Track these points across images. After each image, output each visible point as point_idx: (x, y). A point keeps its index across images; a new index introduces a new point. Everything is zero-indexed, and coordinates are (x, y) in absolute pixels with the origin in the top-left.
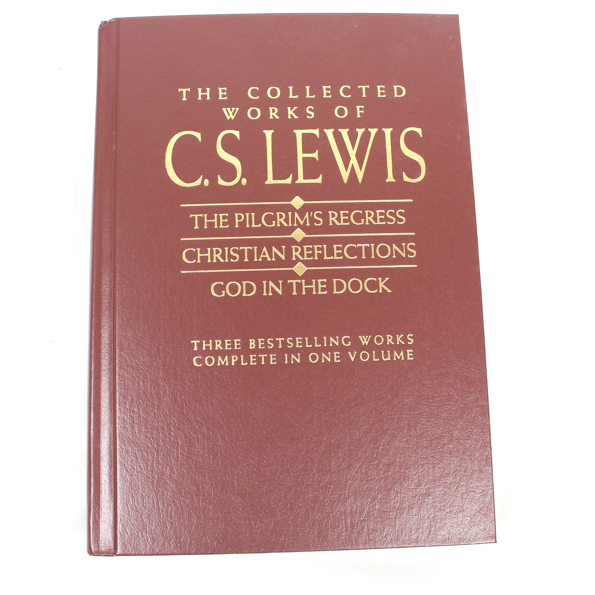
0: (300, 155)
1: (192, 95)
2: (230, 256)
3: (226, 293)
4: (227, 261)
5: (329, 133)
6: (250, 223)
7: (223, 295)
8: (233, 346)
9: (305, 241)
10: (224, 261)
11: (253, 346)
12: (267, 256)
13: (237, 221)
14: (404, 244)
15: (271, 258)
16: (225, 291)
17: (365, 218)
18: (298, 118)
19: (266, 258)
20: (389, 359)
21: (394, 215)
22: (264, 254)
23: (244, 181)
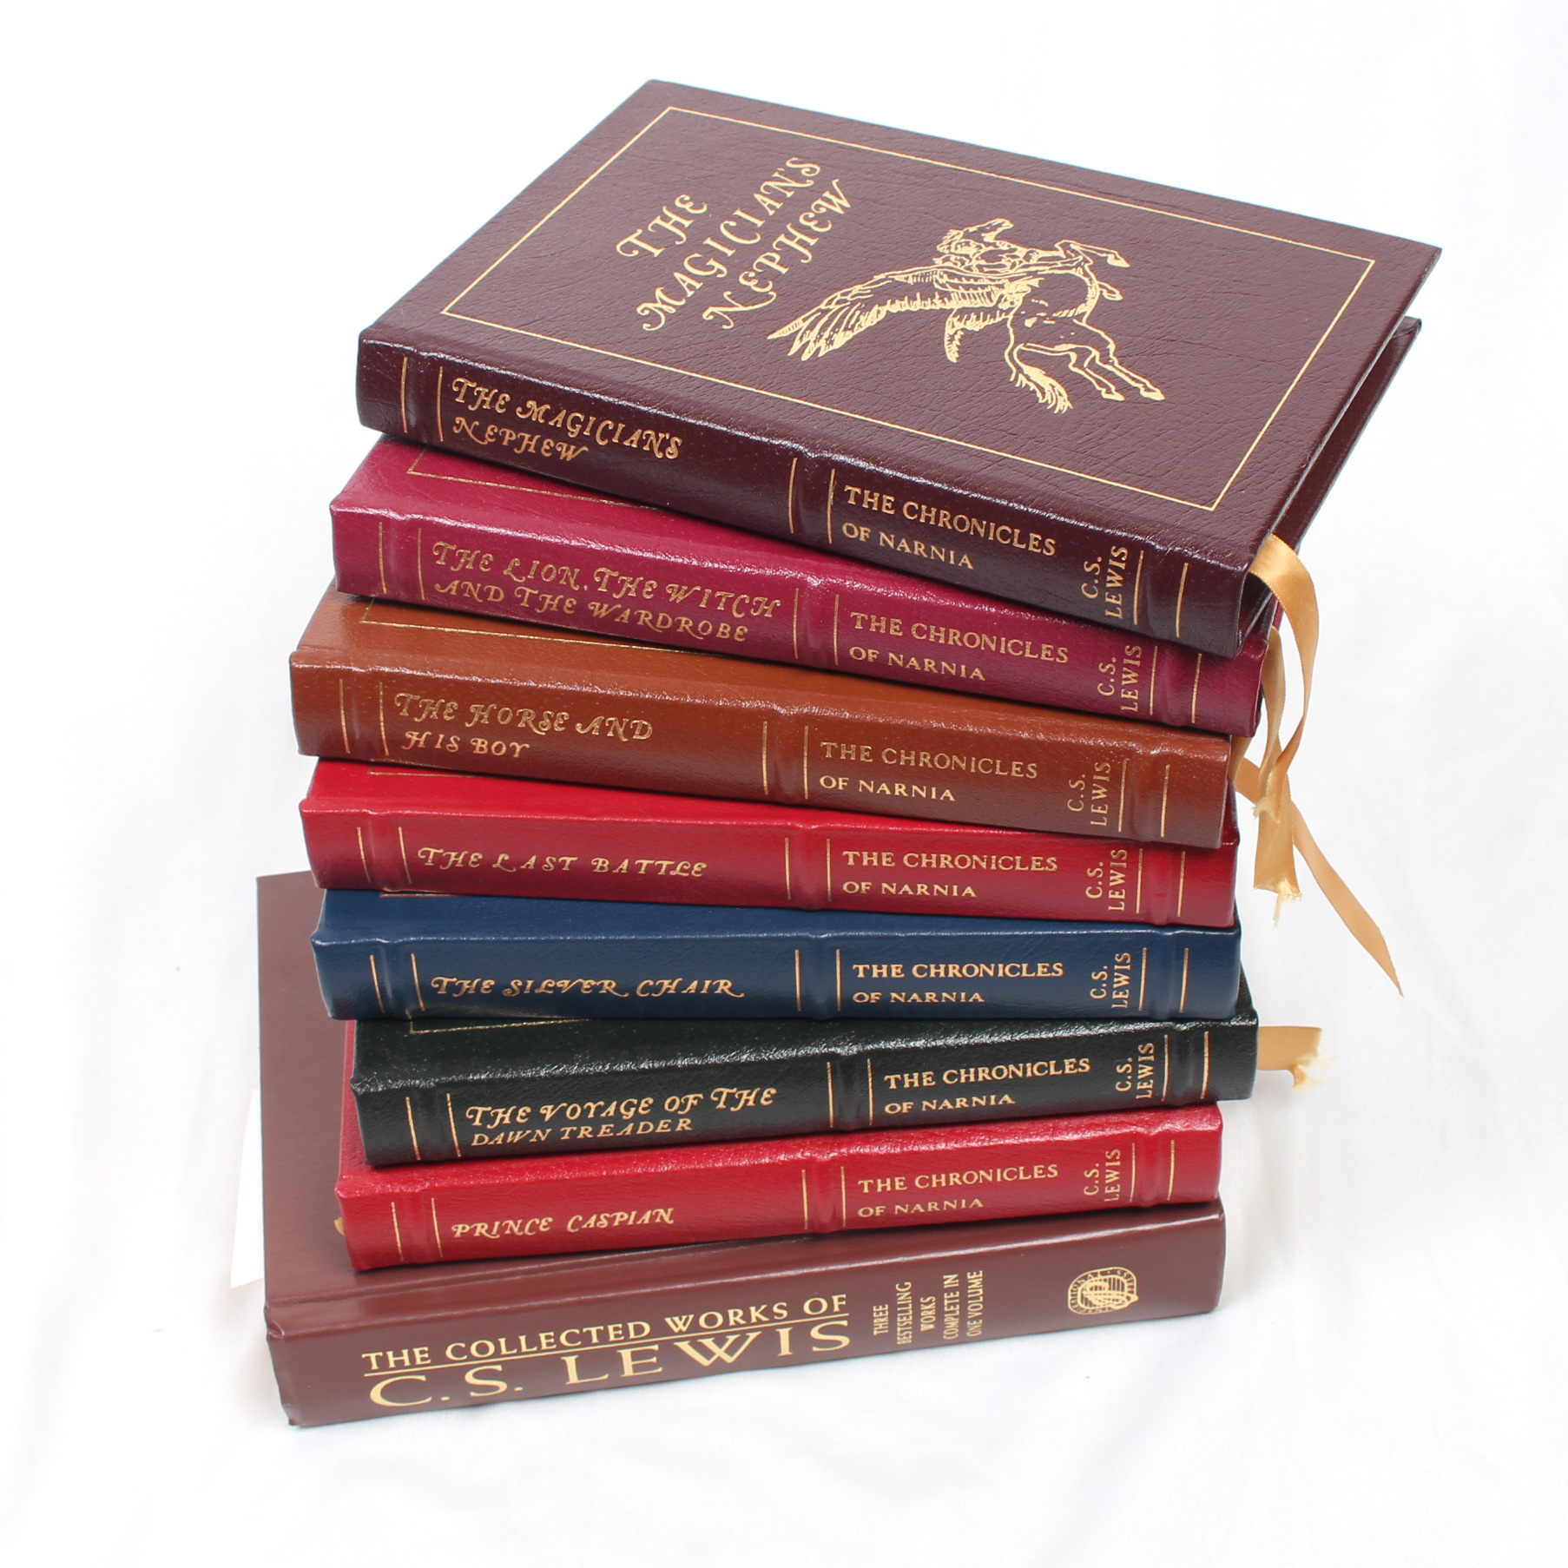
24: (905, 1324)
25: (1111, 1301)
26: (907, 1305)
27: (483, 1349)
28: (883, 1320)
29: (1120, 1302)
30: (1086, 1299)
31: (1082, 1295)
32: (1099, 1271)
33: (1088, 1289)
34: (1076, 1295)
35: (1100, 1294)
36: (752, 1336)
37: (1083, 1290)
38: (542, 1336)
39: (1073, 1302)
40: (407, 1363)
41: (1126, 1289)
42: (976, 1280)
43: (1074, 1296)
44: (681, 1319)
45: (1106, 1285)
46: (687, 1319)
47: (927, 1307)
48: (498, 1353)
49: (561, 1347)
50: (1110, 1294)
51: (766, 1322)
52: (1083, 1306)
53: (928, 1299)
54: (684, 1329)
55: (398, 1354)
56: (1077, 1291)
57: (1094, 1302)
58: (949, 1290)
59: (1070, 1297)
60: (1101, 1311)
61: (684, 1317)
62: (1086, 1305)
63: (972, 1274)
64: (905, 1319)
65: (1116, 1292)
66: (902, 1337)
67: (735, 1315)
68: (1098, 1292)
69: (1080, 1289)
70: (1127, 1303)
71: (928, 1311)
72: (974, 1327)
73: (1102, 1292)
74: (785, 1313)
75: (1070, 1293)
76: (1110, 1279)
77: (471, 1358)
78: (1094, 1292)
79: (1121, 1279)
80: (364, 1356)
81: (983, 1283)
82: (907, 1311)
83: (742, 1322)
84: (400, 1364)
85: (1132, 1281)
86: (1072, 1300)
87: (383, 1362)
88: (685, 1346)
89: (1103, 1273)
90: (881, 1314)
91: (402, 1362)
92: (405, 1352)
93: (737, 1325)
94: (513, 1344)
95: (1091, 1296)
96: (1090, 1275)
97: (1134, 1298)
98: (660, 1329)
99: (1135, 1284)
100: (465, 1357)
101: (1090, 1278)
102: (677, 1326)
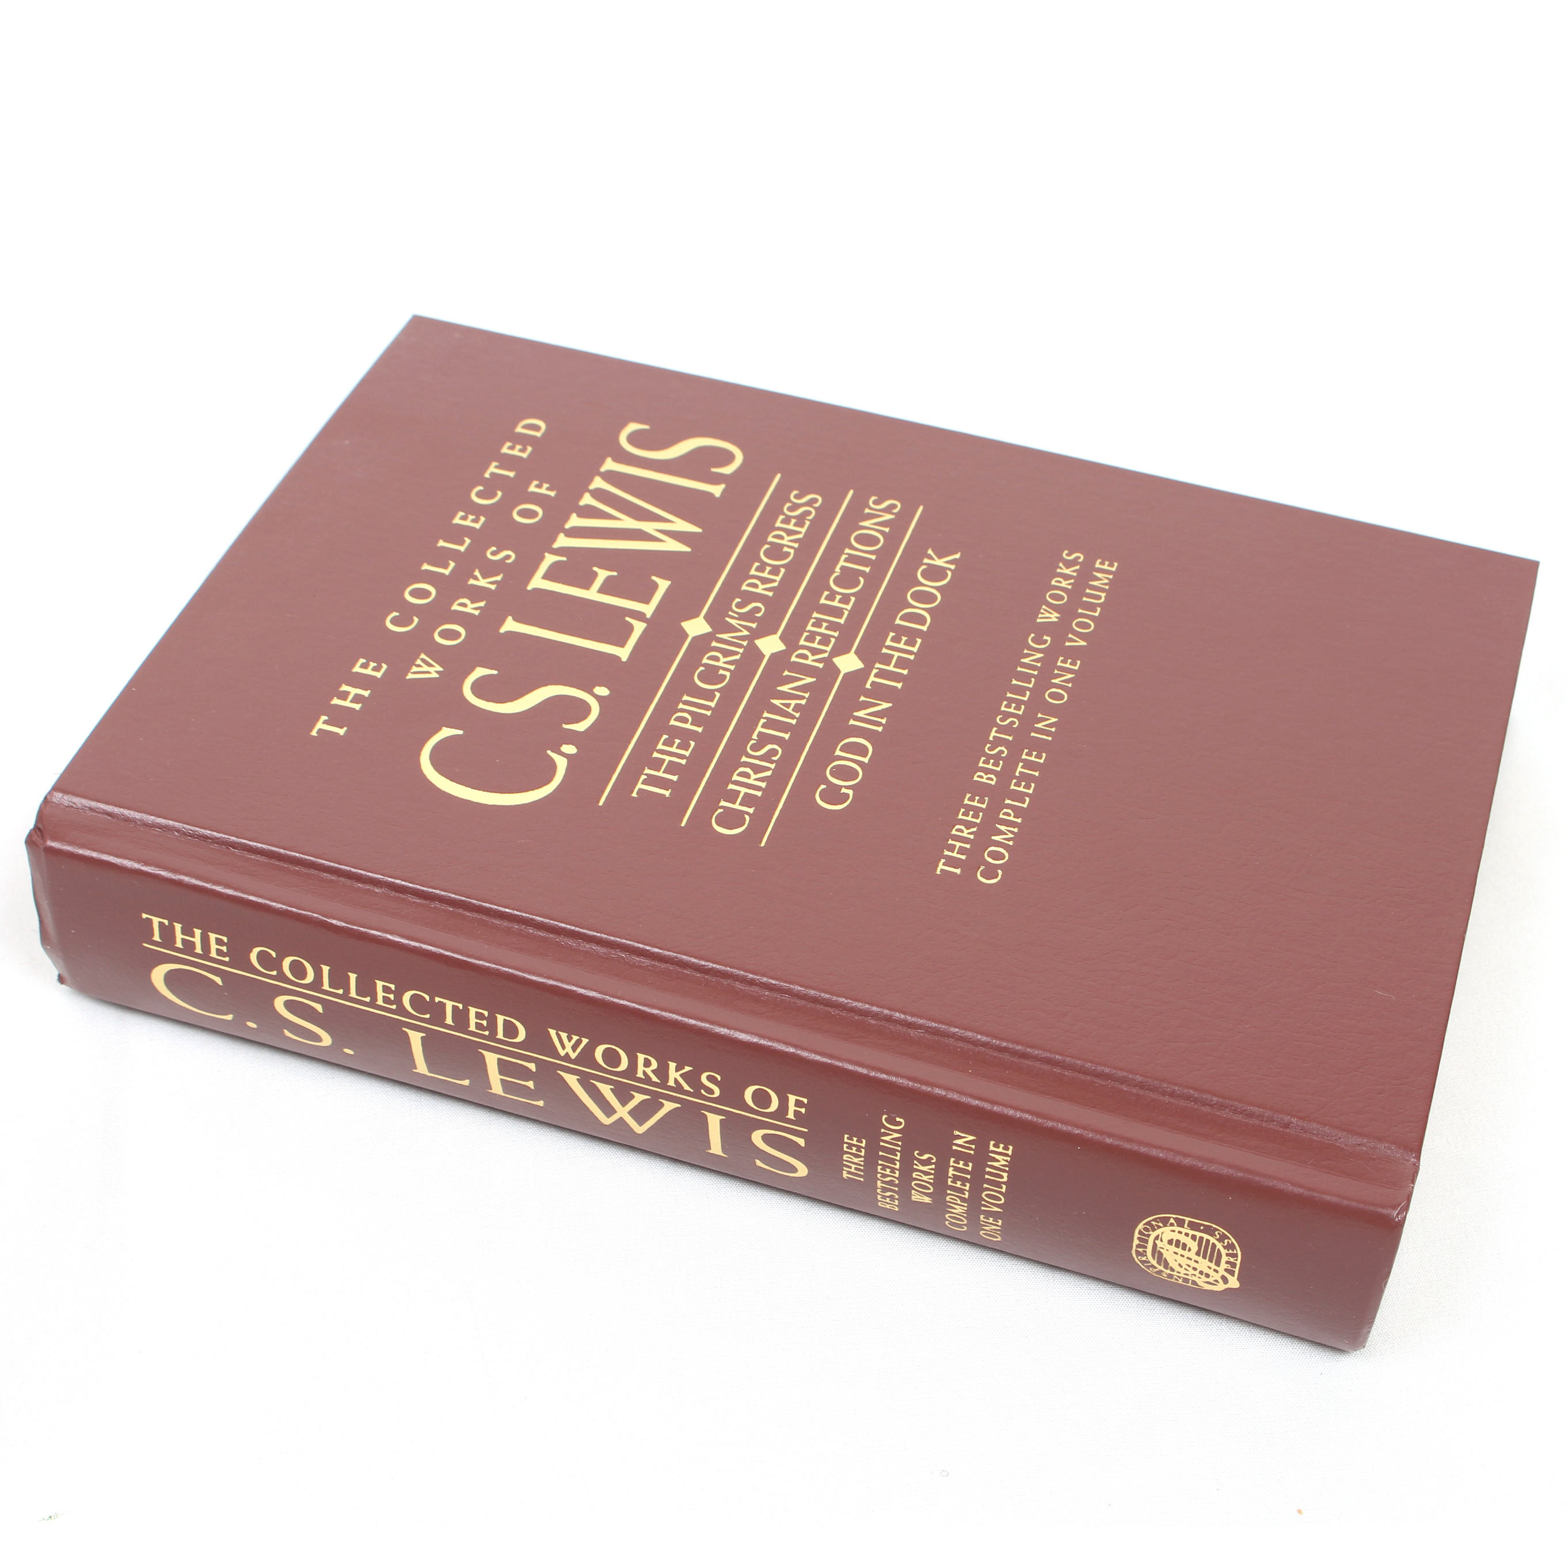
0: (592, 594)
1: (338, 716)
2: (767, 757)
3: (847, 787)
4: (773, 766)
5: (562, 541)
6: (707, 708)
7: (850, 792)
8: (977, 810)
9: (790, 639)
10: (771, 771)
11: (991, 779)
12: (793, 702)
13: (688, 726)
14: (867, 511)
15: (803, 698)
16: (843, 788)
17: (783, 546)
18: (502, 575)
19: (796, 705)
20: (1103, 595)
21: (795, 507)
22: (788, 705)
23: (602, 691)
24: (888, 1179)
25: (1197, 1273)
26: (893, 1152)
27: (298, 970)
28: (856, 1160)
29: (1211, 1280)
30: (1160, 1254)
31: (1155, 1245)
32: (1187, 1219)
33: (1166, 1239)
34: (1147, 1242)
35: (1182, 1256)
36: (669, 1106)
37: (1157, 1238)
38: (380, 984)
39: (1141, 1250)
40: (199, 950)
41: (1224, 1265)
42: (1001, 1156)
43: (1144, 1241)
44: (570, 1039)
45: (1194, 1246)
46: (579, 1042)
47: (921, 1168)
48: (317, 984)
49: (401, 1010)
50: (1196, 1262)
51: (687, 1093)
52: (1154, 1262)
53: (925, 1157)
54: (573, 1056)
55: (187, 931)
56: (1149, 1236)
57: (1172, 1264)
58: (959, 1156)
59: (1136, 1242)
60: (1180, 1281)
61: (575, 1038)
62: (1159, 1263)
63: (996, 1146)
64: (888, 1172)
65: (1206, 1262)
66: (884, 1197)
67: (646, 1066)
68: (1180, 1251)
69: (1153, 1235)
70: (1221, 1287)
71: (924, 1173)
72: (991, 1228)
73: (1186, 1253)
74: (717, 1092)
75: (1136, 1235)
76: (1201, 1238)
77: (282, 977)
78: (1173, 1248)
79: (1219, 1246)
80: (144, 916)
81: (1010, 1164)
82: (893, 1161)
83: (655, 1079)
84: (189, 947)
85: (1235, 1256)
86: (1138, 1246)
87: (167, 934)
88: (572, 1080)
89: (1193, 1226)
90: (854, 1150)
91: (193, 945)
92: (198, 932)
93: (647, 1080)
94: (339, 980)
95: (1169, 1253)
96: (1172, 1221)
97: (1234, 1283)
98: (539, 1042)
99: (1238, 1263)
100: (274, 973)
101: (1172, 1225)
102: (564, 1047)
